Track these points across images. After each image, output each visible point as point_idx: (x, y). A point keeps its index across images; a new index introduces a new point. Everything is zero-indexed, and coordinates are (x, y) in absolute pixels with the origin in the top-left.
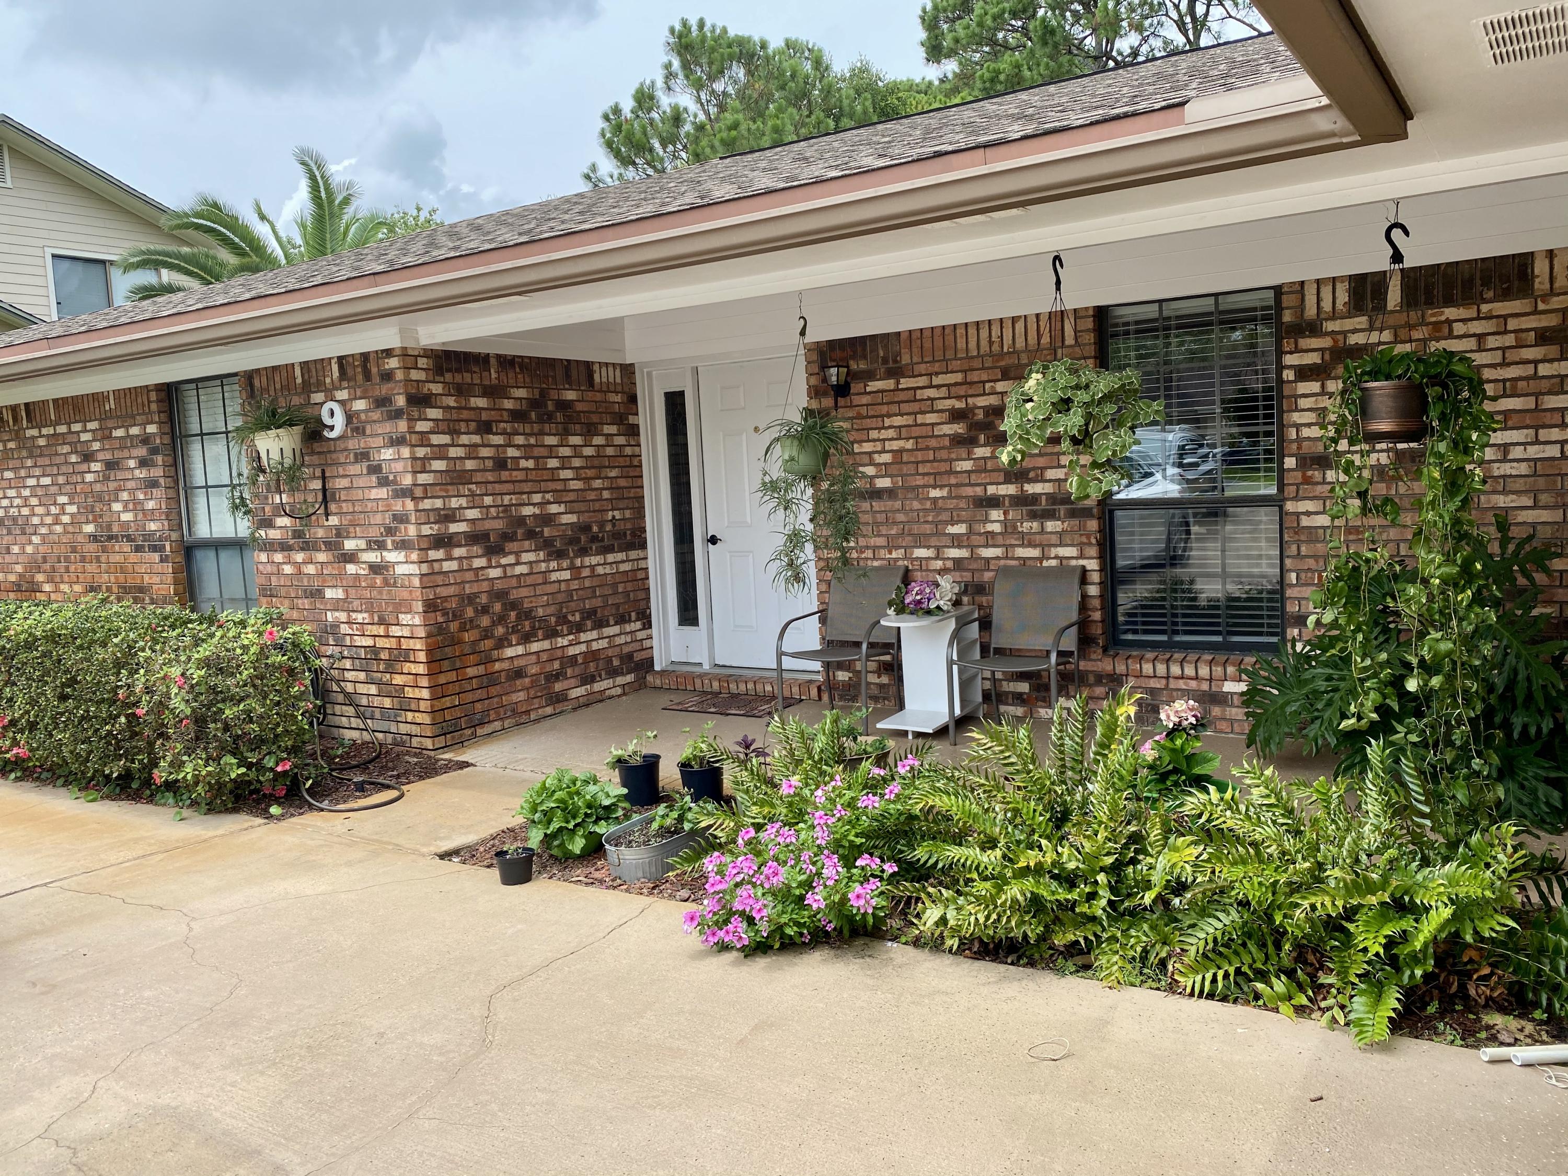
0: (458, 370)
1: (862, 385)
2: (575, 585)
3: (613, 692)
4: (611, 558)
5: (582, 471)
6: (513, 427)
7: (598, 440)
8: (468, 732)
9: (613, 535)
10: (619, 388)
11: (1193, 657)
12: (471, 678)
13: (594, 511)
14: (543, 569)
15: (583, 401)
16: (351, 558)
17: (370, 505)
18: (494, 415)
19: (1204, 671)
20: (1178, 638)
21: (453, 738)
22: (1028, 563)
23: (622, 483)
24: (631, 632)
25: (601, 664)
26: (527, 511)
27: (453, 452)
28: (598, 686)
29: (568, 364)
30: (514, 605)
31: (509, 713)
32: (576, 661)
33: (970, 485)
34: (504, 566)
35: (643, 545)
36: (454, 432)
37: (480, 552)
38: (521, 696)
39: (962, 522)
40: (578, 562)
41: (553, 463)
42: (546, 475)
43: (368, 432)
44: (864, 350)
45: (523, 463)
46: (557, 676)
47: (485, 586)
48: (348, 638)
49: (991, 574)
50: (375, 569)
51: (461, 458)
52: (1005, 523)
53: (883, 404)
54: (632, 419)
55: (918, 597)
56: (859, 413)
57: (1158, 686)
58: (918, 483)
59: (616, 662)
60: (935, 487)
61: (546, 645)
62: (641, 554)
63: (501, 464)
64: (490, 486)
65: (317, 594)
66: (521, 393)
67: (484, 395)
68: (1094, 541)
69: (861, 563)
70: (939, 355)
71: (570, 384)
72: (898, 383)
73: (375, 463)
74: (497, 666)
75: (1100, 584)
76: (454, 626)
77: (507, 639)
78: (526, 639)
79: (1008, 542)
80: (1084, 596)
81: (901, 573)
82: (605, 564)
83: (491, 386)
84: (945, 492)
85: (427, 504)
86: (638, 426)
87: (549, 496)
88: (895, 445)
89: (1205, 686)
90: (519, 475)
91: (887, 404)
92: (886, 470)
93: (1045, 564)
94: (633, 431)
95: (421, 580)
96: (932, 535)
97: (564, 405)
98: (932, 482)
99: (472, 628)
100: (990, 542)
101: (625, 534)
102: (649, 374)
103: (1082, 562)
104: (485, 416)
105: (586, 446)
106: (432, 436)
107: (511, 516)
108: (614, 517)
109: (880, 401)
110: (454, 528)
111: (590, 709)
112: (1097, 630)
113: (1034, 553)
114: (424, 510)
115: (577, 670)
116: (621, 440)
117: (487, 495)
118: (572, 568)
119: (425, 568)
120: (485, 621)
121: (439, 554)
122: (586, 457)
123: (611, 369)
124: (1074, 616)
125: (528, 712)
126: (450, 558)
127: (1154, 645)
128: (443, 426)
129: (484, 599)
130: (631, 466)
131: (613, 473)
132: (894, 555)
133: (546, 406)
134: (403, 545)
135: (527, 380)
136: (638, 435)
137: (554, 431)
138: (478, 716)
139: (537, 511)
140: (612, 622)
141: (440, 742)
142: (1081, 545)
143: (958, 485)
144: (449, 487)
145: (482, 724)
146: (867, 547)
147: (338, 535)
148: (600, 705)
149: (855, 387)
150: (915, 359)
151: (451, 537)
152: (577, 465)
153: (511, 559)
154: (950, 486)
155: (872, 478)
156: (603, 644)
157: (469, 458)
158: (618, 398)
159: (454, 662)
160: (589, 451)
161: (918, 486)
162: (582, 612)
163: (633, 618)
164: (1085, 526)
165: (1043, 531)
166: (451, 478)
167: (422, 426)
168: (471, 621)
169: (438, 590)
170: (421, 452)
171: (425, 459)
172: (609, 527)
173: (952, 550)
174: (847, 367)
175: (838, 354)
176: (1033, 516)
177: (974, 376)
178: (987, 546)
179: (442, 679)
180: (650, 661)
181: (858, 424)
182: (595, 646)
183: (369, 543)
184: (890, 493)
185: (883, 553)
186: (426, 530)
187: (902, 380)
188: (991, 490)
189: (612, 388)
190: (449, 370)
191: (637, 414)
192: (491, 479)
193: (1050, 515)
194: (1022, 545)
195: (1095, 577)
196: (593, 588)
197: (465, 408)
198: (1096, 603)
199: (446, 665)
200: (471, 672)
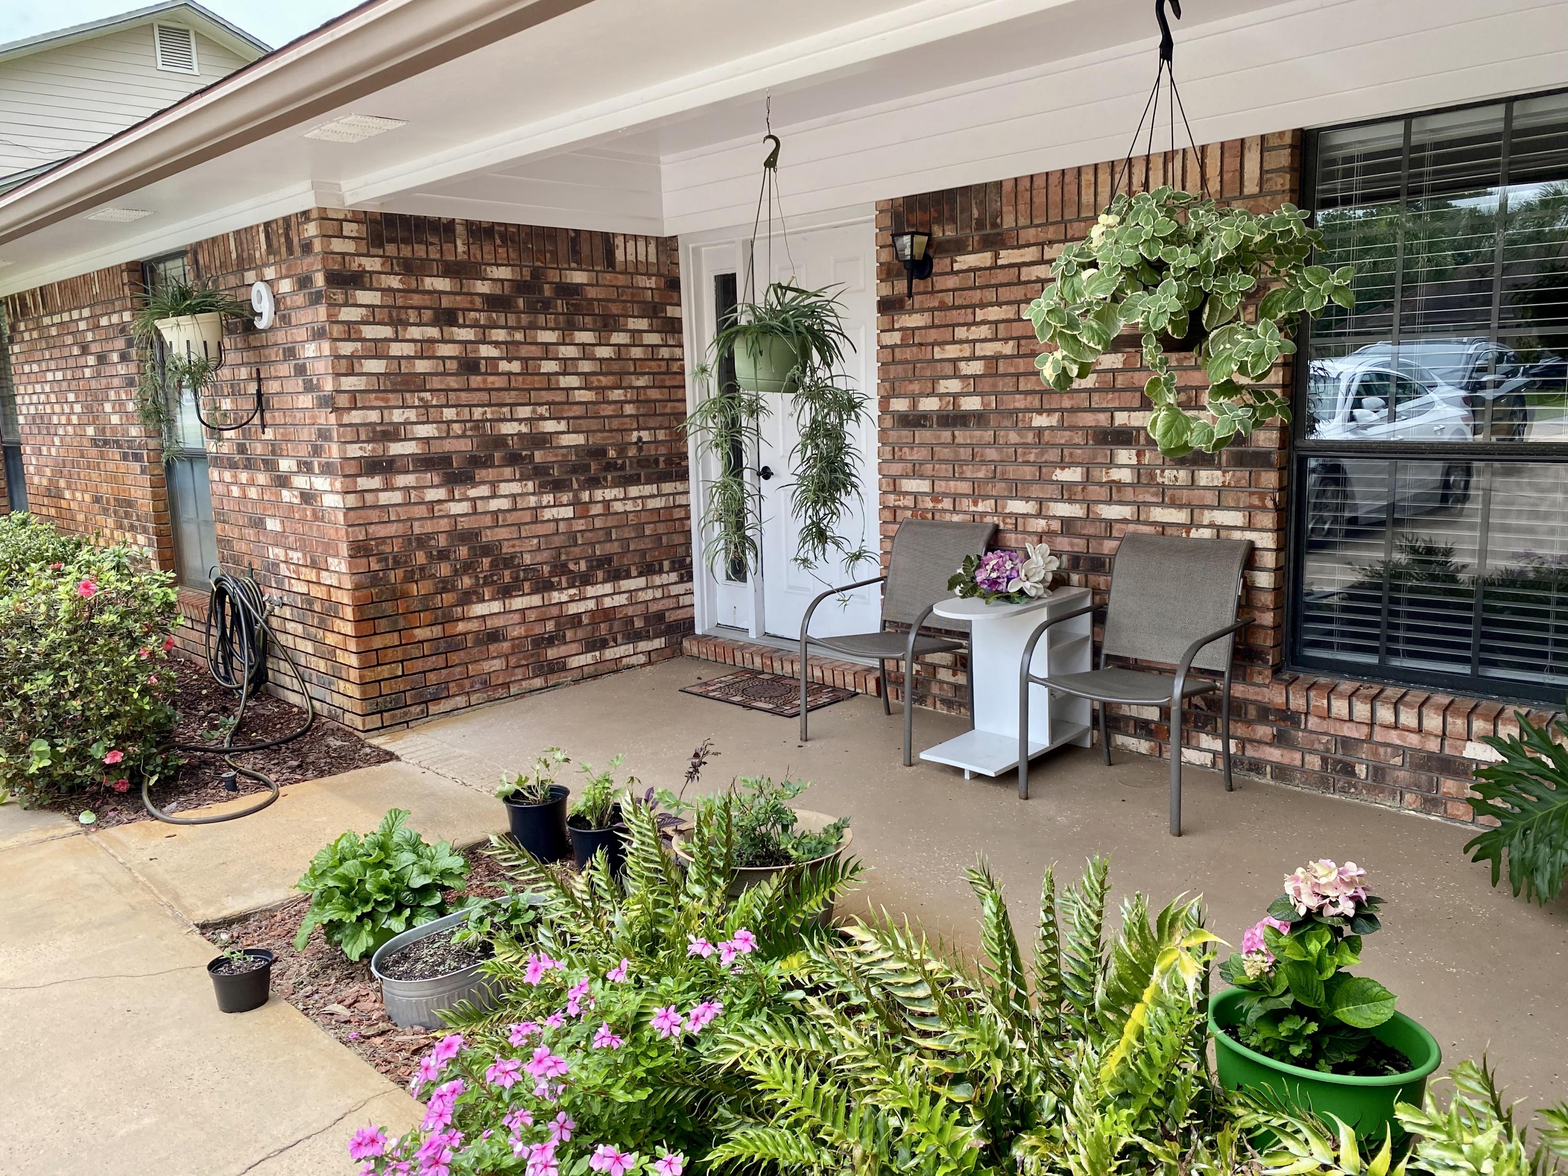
0: (407, 241)
1: (948, 261)
2: (580, 525)
3: (634, 660)
4: (634, 491)
5: (594, 378)
6: (490, 318)
7: (619, 338)
8: (416, 709)
9: (639, 462)
10: (654, 270)
11: (1417, 695)
12: (422, 642)
13: (611, 431)
14: (532, 504)
15: (597, 285)
16: (283, 481)
17: (299, 415)
18: (461, 301)
19: (1433, 722)
20: (1396, 662)
21: (393, 717)
22: (1169, 531)
23: (654, 394)
24: (662, 586)
25: (617, 626)
26: (508, 428)
27: (396, 349)
28: (610, 653)
29: (576, 237)
30: (487, 550)
31: (477, 686)
32: (580, 621)
33: (1090, 410)
34: (474, 500)
35: (683, 476)
36: (398, 322)
37: (436, 480)
38: (497, 664)
39: (1077, 464)
40: (585, 496)
41: (549, 366)
42: (538, 382)
43: (293, 322)
44: (953, 209)
45: (504, 366)
46: (550, 640)
47: (444, 524)
48: (286, 580)
49: (1113, 544)
50: (307, 497)
51: (408, 358)
52: (1137, 469)
53: (974, 288)
54: (671, 311)
55: (994, 575)
56: (942, 303)
57: (1356, 735)
58: (1018, 405)
59: (638, 623)
60: (1040, 411)
61: (536, 600)
62: (680, 487)
63: (469, 366)
64: (452, 395)
65: (258, 524)
66: (504, 273)
67: (444, 275)
68: (1270, 504)
69: (937, 517)
70: (1054, 215)
71: (579, 263)
72: (997, 257)
73: (301, 362)
74: (461, 627)
75: (1276, 570)
76: (395, 576)
77: (476, 593)
78: (506, 592)
79: (1141, 498)
80: (1249, 588)
81: (987, 532)
82: (625, 499)
83: (456, 263)
84: (1053, 420)
85: (356, 417)
86: (680, 320)
87: (543, 410)
88: (989, 349)
89: (1433, 745)
90: (499, 382)
91: (981, 288)
92: (974, 385)
93: (1194, 534)
94: (673, 327)
95: (345, 515)
96: (1031, 482)
97: (568, 291)
98: (1037, 404)
99: (423, 578)
100: (1115, 497)
101: (657, 461)
102: (696, 251)
103: (1249, 535)
104: (446, 302)
105: (600, 345)
106: (363, 328)
107: (484, 435)
108: (640, 439)
109: (971, 283)
110: (396, 449)
111: (599, 681)
112: (1266, 640)
113: (1181, 516)
114: (350, 425)
115: (581, 633)
116: (653, 339)
117: (447, 406)
118: (576, 503)
119: (352, 501)
120: (444, 570)
121: (376, 482)
122: (600, 360)
123: (641, 244)
124: (1228, 618)
125: (507, 685)
126: (389, 488)
127: (1355, 671)
128: (380, 315)
129: (442, 541)
130: (668, 372)
131: (641, 382)
132: (981, 507)
133: (541, 290)
134: (327, 470)
135: (513, 255)
136: (681, 332)
137: (552, 325)
138: (431, 690)
139: (524, 429)
140: (634, 573)
141: (375, 721)
142: (1250, 510)
143: (1073, 410)
144: (390, 396)
145: (436, 699)
146: (946, 495)
147: (274, 452)
148: (613, 677)
149: (940, 264)
150: (1022, 221)
151: (392, 461)
152: (586, 370)
153: (484, 490)
154: (1062, 410)
155: (955, 396)
156: (621, 600)
157: (422, 357)
158: (652, 283)
159: (396, 622)
160: (604, 352)
161: (1017, 411)
162: (589, 559)
163: (666, 568)
164: (1258, 480)
165: (1193, 484)
166: (393, 384)
167: (348, 314)
168: (422, 569)
169: (371, 529)
170: (347, 348)
171: (351, 358)
172: (632, 452)
173: (1060, 505)
174: (929, 235)
175: (918, 216)
176: (1180, 461)
178: (1110, 502)
179: (377, 642)
180: (690, 623)
181: (939, 317)
182: (608, 603)
183: (299, 464)
184: (979, 418)
185: (966, 504)
186: (354, 451)
187: (1003, 253)
188: (1121, 418)
189: (642, 269)
190: (391, 241)
191: (679, 304)
192: (454, 385)
193: (1205, 461)
194: (1162, 504)
195: (1269, 560)
196: (608, 531)
197: (416, 291)
198: (1268, 599)
199: (383, 625)
200: (421, 634)
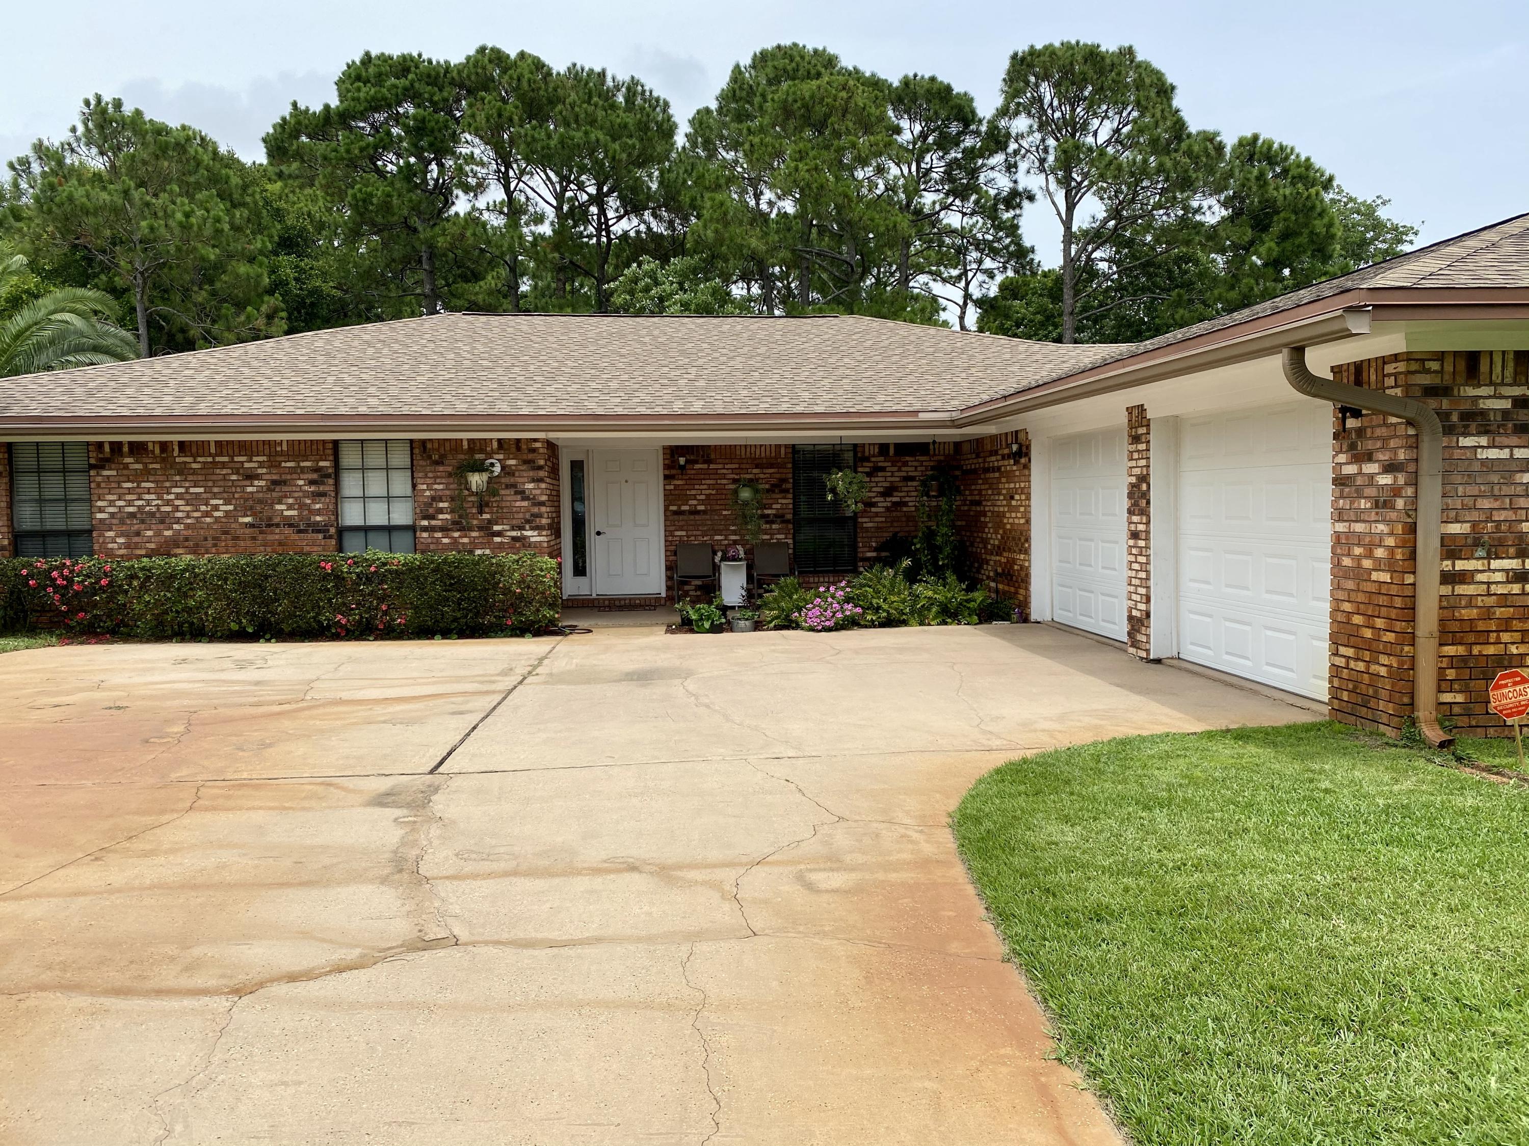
1: (693, 466)
16: (497, 534)
17: (514, 509)
22: (767, 541)
43: (516, 475)
44: (693, 451)
50: (515, 539)
56: (690, 478)
58: (717, 508)
69: (688, 543)
70: (728, 456)
73: (521, 490)
75: (793, 549)
91: (704, 474)
92: (702, 502)
93: (773, 541)
96: (722, 530)
98: (723, 508)
103: (786, 541)
109: (701, 473)
113: (769, 537)
132: (705, 539)
134: (537, 528)
146: (692, 535)
147: (489, 523)
149: (690, 466)
150: (717, 457)
154: (732, 510)
155: (695, 505)
165: (771, 528)
173: (732, 537)
174: (686, 457)
175: (679, 452)
176: (767, 523)
177: (743, 466)
181: (688, 482)
183: (512, 527)
184: (703, 512)
187: (711, 465)
193: (772, 522)
194: (764, 534)
195: (791, 546)
